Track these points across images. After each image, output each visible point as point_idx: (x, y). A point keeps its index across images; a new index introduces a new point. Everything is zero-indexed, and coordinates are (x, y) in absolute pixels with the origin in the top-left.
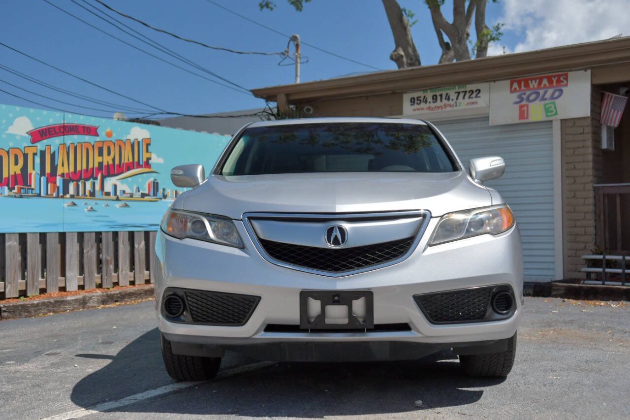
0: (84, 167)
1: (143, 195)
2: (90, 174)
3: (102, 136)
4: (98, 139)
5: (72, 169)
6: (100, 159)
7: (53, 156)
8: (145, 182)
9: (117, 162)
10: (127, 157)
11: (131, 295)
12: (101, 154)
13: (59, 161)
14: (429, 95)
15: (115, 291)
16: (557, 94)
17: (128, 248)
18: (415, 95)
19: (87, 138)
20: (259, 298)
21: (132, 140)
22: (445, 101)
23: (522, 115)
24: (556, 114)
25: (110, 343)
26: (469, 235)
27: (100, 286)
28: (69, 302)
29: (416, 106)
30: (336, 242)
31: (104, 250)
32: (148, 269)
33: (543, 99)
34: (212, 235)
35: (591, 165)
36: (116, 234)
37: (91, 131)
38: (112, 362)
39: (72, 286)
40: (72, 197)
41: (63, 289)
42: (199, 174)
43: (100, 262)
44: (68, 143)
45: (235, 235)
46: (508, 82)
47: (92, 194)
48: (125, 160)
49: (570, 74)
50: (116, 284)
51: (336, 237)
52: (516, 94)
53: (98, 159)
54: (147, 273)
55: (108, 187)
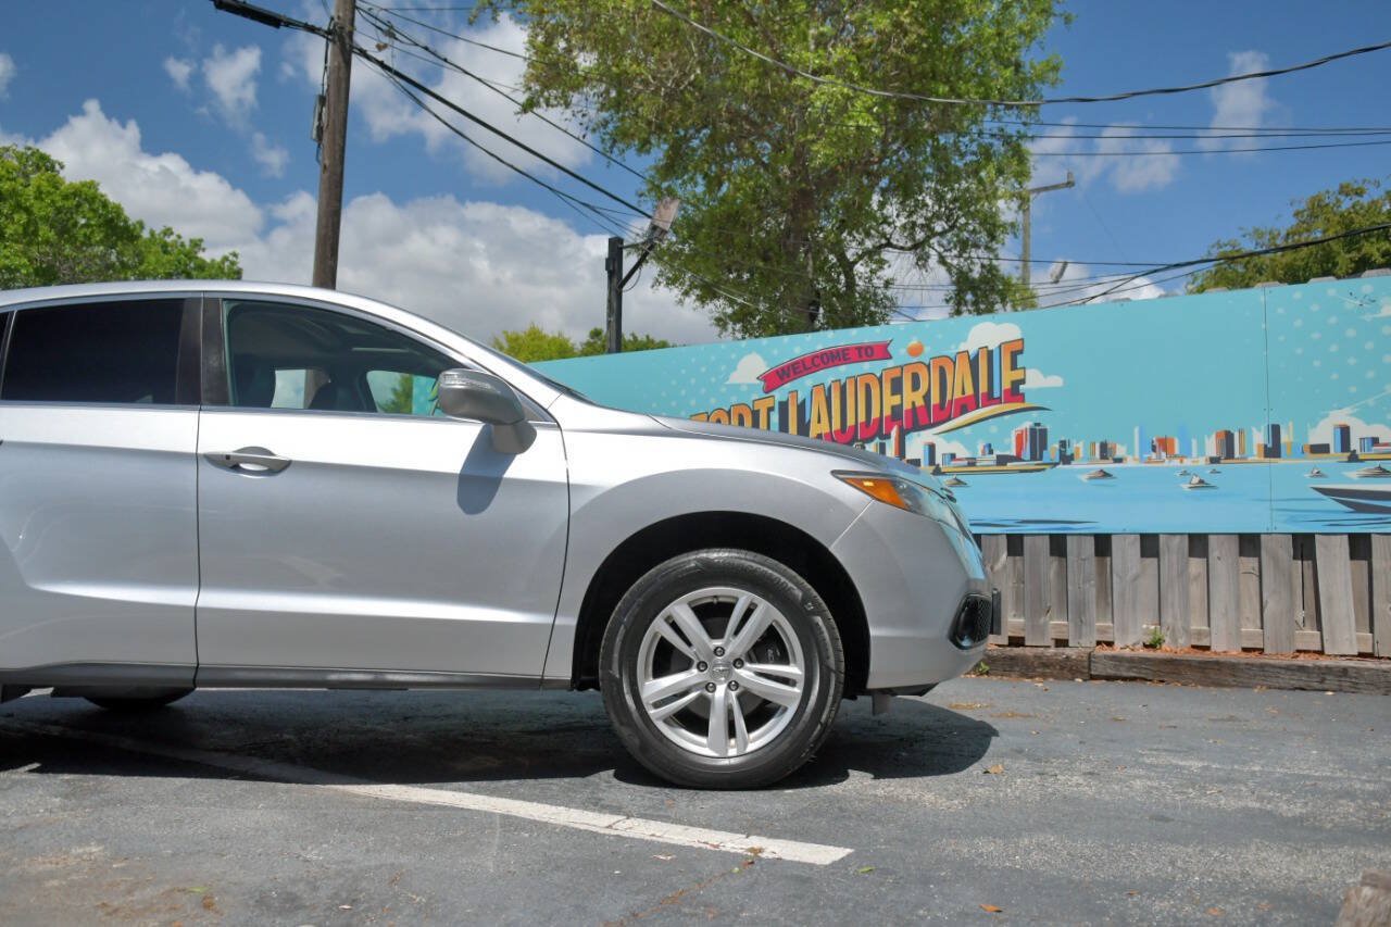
0: (862, 418)
1: (1002, 460)
2: (875, 430)
3: (900, 355)
4: (889, 364)
5: (836, 425)
6: (896, 400)
7: (801, 408)
8: (1007, 433)
9: (935, 399)
10: (961, 383)
12: (897, 388)
13: (813, 414)
19: (866, 366)
21: (972, 352)
37: (876, 352)
44: (828, 381)
48: (955, 394)
53: (891, 401)
55: (916, 451)
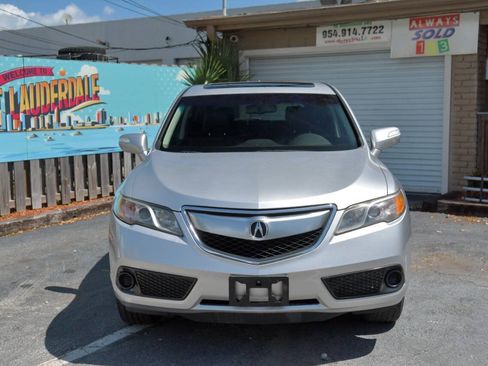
0: (43, 103)
1: (93, 124)
2: (47, 109)
3: (57, 76)
4: (53, 78)
5: (32, 106)
6: (56, 96)
7: (16, 96)
8: (94, 112)
9: (70, 97)
10: (79, 91)
11: (86, 211)
12: (56, 91)
13: (21, 100)
14: (339, 30)
15: (73, 207)
16: (449, 33)
17: (82, 169)
18: (327, 29)
19: (44, 78)
20: (197, 280)
21: (83, 76)
22: (352, 36)
23: (419, 49)
24: (448, 50)
25: (72, 271)
26: (369, 223)
27: (60, 203)
28: (35, 221)
29: (328, 39)
30: (258, 235)
31: (62, 173)
32: (99, 185)
33: (438, 37)
34: (157, 224)
35: (476, 95)
36: (71, 159)
37: (48, 72)
38: (76, 298)
39: (37, 205)
40: (34, 129)
41: (30, 208)
42: (143, 144)
43: (59, 182)
44: (28, 84)
45: (176, 226)
46: (408, 20)
47: (51, 126)
48: (77, 95)
49: (462, 15)
50: (74, 200)
51: (259, 231)
52: (414, 32)
53: (54, 96)
54: (99, 188)
55: (64, 119)
